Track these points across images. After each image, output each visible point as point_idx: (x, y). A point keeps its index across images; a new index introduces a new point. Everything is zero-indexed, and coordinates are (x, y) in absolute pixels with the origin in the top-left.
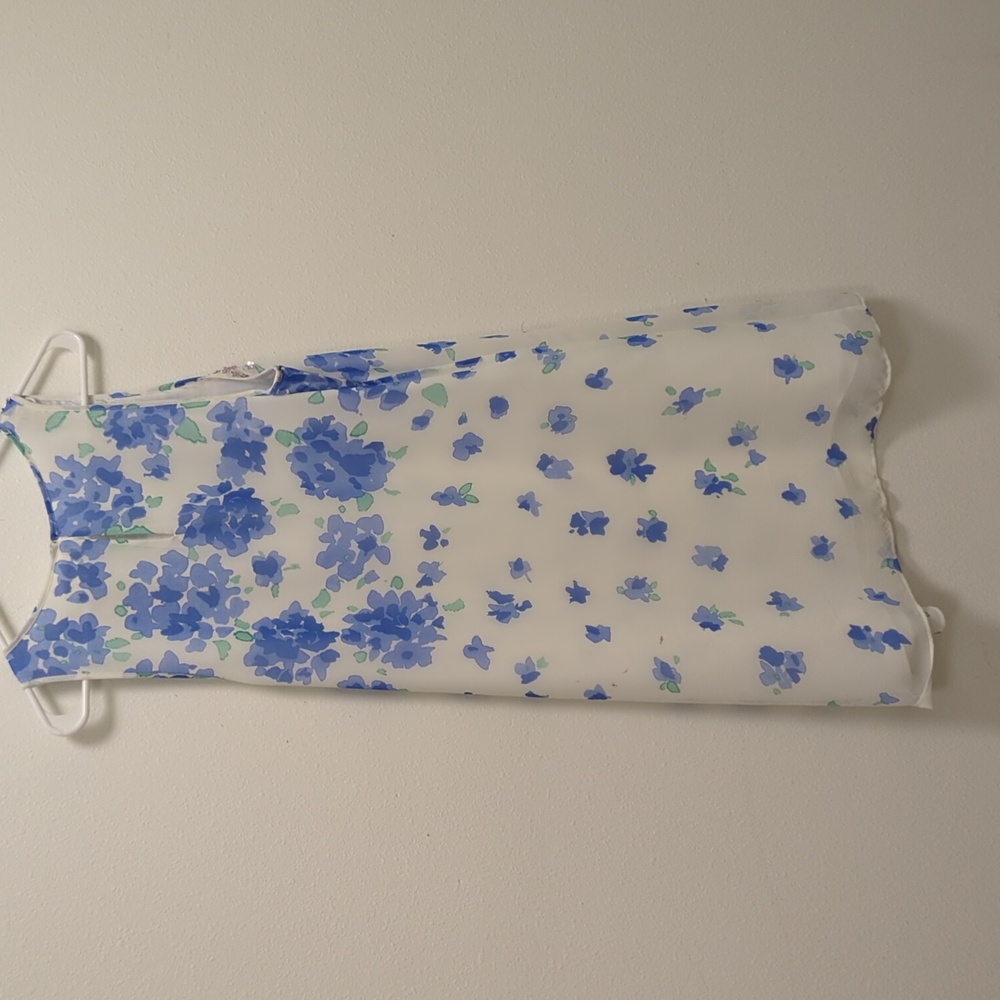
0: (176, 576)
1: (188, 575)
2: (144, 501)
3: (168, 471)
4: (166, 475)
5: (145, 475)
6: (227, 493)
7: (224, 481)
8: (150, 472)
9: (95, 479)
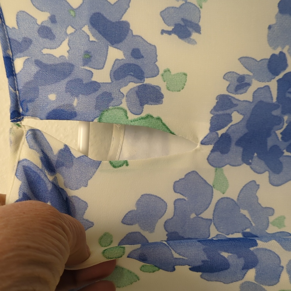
0: (193, 216)
1: (211, 217)
2: (159, 77)
3: (198, 29)
4: (194, 36)
5: (163, 32)
6: (281, 76)
7: (277, 52)
8: (170, 29)
9: (86, 29)
